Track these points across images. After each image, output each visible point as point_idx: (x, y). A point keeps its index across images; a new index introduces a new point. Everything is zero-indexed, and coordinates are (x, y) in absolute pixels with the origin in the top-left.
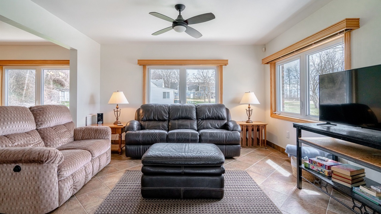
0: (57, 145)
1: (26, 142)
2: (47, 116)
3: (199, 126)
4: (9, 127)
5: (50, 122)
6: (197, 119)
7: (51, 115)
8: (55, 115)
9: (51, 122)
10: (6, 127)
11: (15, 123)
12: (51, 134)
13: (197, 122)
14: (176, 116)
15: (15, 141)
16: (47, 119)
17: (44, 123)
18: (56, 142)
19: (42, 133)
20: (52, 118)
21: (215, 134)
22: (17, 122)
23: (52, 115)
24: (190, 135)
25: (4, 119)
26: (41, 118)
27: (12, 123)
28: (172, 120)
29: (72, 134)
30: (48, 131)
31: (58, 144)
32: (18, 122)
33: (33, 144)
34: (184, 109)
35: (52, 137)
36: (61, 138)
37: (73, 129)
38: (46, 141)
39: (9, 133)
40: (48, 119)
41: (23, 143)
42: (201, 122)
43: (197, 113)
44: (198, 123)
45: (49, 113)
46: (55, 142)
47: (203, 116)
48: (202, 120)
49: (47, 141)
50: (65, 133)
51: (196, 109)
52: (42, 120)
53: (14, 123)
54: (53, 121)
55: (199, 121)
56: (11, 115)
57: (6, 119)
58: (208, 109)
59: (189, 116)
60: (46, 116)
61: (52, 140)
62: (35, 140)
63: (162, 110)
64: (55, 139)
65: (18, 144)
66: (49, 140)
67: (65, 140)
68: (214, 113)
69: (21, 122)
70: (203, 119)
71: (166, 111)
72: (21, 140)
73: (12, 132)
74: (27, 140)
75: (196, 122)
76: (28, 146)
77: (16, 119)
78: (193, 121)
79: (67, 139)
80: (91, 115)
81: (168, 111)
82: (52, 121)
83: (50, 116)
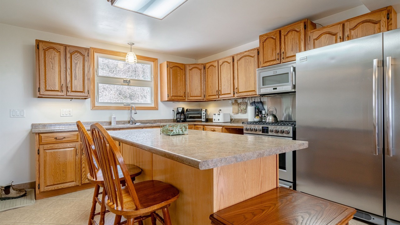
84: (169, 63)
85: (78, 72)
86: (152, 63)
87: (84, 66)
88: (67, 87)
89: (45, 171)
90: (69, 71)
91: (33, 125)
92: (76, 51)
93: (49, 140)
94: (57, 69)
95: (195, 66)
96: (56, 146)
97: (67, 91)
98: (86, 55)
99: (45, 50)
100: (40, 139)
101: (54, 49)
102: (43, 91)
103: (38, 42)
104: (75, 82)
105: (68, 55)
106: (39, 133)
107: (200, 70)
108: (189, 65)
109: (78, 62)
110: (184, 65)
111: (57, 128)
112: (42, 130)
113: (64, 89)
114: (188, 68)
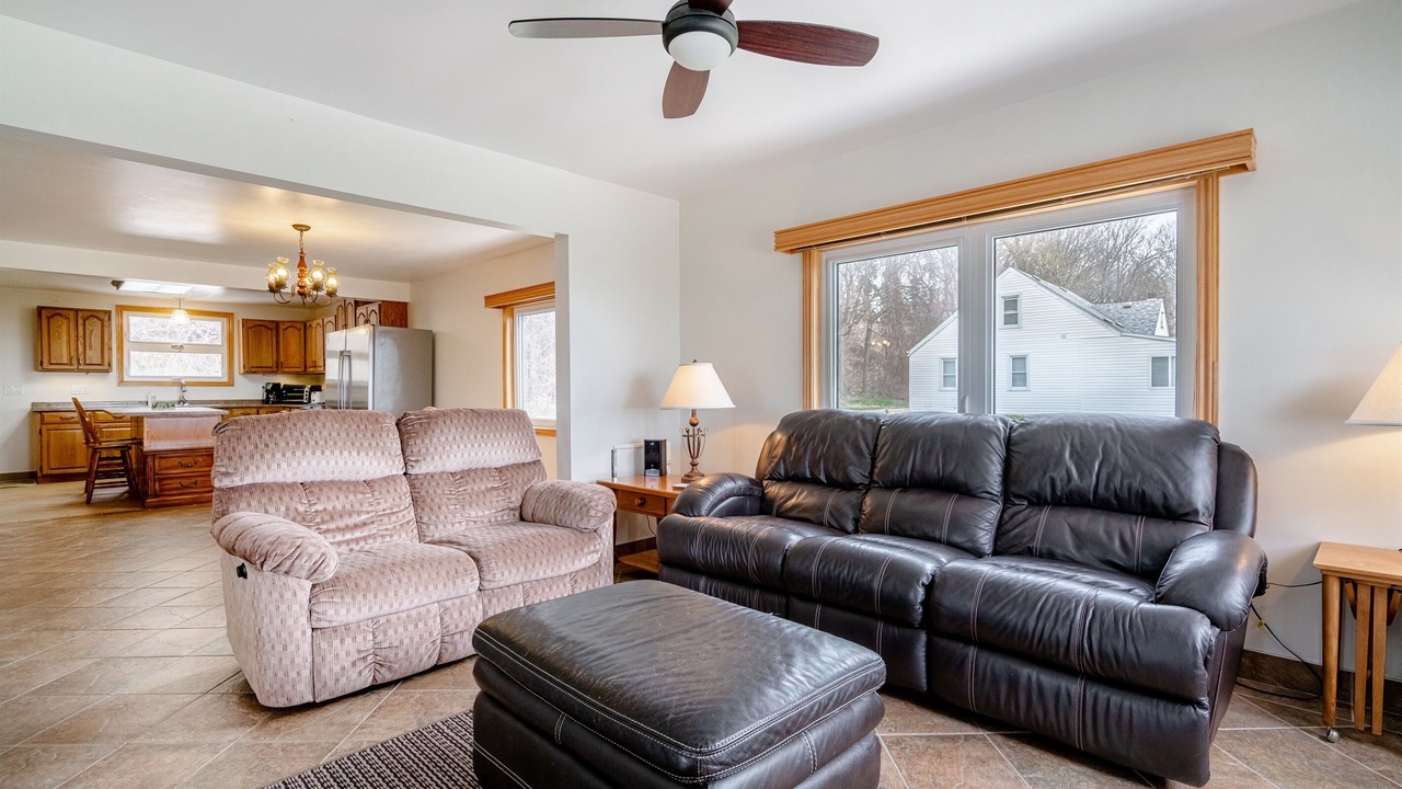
0: (449, 526)
1: (348, 507)
2: (435, 440)
3: (1004, 534)
4: (309, 463)
5: (441, 457)
6: (1008, 496)
7: (447, 439)
8: (462, 438)
9: (444, 457)
10: (299, 463)
11: (327, 453)
12: (439, 491)
13: (1003, 511)
14: (896, 472)
15: (318, 499)
16: (432, 450)
17: (424, 459)
18: (446, 517)
19: (418, 485)
20: (447, 448)
21: (1017, 597)
22: (332, 452)
23: (450, 438)
24: (882, 570)
25: (297, 443)
26: (417, 445)
27: (318, 453)
28: (880, 487)
29: (513, 499)
30: (434, 484)
31: (453, 524)
32: (337, 453)
33: (368, 512)
34: (940, 438)
35: (437, 500)
36: (467, 507)
37: (525, 484)
38: (419, 510)
39: (308, 477)
40: (436, 449)
41: (339, 507)
42: (1020, 517)
43: (1007, 463)
44: (1006, 516)
45: (442, 431)
46: (442, 517)
47: (1035, 486)
48: (1031, 504)
49: (423, 509)
50: (488, 495)
51: (1009, 443)
52: (419, 451)
53: (323, 453)
54: (452, 456)
55: (1015, 509)
56: (321, 433)
57: (303, 443)
58: (1072, 446)
59: (961, 477)
60: (431, 440)
61: (435, 509)
62: (379, 503)
63: (847, 442)
64: (444, 508)
65: (325, 510)
66: (427, 509)
67: (480, 514)
68: (1114, 471)
69: (346, 453)
70: (1037, 501)
71: (863, 445)
72: (338, 498)
73: (318, 478)
74: (354, 500)
75: (993, 512)
76: (350, 516)
77: (331, 443)
78: (977, 502)
79: (487, 512)
80: (632, 446)
81: (872, 448)
82: (449, 456)
83: (443, 439)
84: (245, 322)
85: (95, 341)
86: (225, 320)
87: (102, 333)
88: (78, 360)
89: (48, 452)
90: (81, 340)
91: (33, 404)
92: (92, 316)
93: (52, 420)
94: (65, 338)
95: (292, 324)
96: (62, 426)
97: (79, 364)
98: (106, 318)
99: (49, 318)
100: (42, 418)
101: (60, 315)
102: (46, 365)
103: (40, 309)
104: (89, 354)
105: (80, 321)
106: (41, 412)
107: (299, 330)
108: (284, 322)
109: (94, 327)
110: (277, 324)
111: (60, 407)
112: (44, 408)
113: (75, 361)
114: (282, 327)
